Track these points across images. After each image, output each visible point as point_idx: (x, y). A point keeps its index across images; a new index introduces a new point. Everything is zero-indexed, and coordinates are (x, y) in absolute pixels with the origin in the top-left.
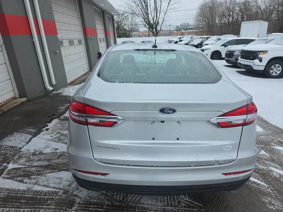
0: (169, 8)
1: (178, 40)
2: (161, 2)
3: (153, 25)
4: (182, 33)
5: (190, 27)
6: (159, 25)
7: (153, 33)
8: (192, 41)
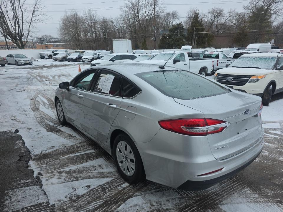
0: (33, 19)
1: (52, 54)
2: (22, 11)
3: (16, 36)
4: (46, 46)
5: (53, 40)
6: (24, 36)
7: (18, 45)
8: (69, 55)
